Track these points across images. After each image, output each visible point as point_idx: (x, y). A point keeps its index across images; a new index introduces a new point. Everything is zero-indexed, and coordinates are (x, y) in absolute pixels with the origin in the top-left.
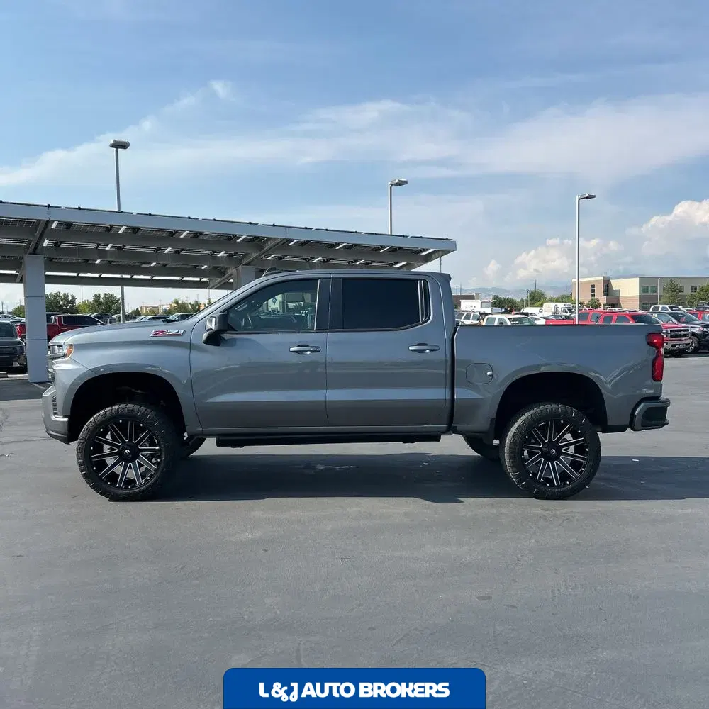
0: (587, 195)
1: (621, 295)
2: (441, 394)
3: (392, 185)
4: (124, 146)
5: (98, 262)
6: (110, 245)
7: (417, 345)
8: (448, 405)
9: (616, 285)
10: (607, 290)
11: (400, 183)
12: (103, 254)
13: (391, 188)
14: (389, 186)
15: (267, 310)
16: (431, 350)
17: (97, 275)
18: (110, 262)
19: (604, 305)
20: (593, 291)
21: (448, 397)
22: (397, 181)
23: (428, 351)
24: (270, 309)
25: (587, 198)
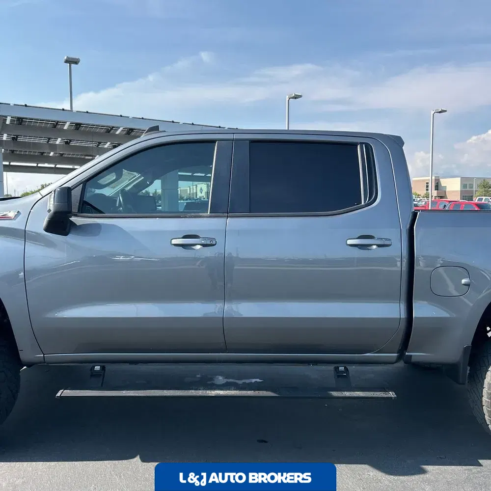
0: (440, 110)
1: (447, 190)
2: (394, 310)
3: (290, 99)
4: (76, 62)
5: (52, 154)
6: (59, 139)
7: (359, 238)
8: (403, 326)
9: (444, 182)
10: (437, 187)
11: (296, 97)
12: (54, 147)
13: (288, 101)
14: (287, 99)
15: (196, 197)
16: (379, 246)
17: (53, 166)
18: (62, 155)
19: (435, 197)
20: (427, 187)
21: (403, 315)
22: (293, 95)
23: (375, 247)
24: (198, 197)
25: (440, 112)
